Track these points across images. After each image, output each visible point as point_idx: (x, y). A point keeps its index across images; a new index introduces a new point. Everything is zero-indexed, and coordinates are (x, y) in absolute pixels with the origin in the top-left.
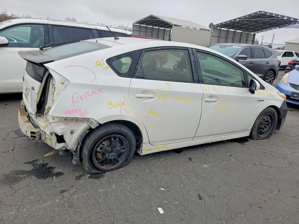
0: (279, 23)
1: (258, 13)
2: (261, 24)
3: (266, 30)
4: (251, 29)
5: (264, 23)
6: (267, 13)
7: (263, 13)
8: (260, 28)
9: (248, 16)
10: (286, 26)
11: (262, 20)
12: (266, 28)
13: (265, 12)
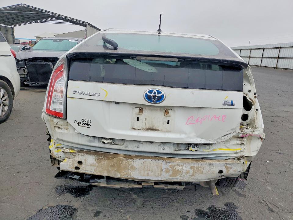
0: (38, 17)
1: (20, 6)
2: (20, 18)
3: (24, 24)
4: (8, 22)
5: (23, 16)
6: (30, 6)
7: (25, 6)
8: (19, 21)
9: (8, 8)
10: (44, 21)
11: (22, 13)
12: (24, 22)
13: (27, 6)
